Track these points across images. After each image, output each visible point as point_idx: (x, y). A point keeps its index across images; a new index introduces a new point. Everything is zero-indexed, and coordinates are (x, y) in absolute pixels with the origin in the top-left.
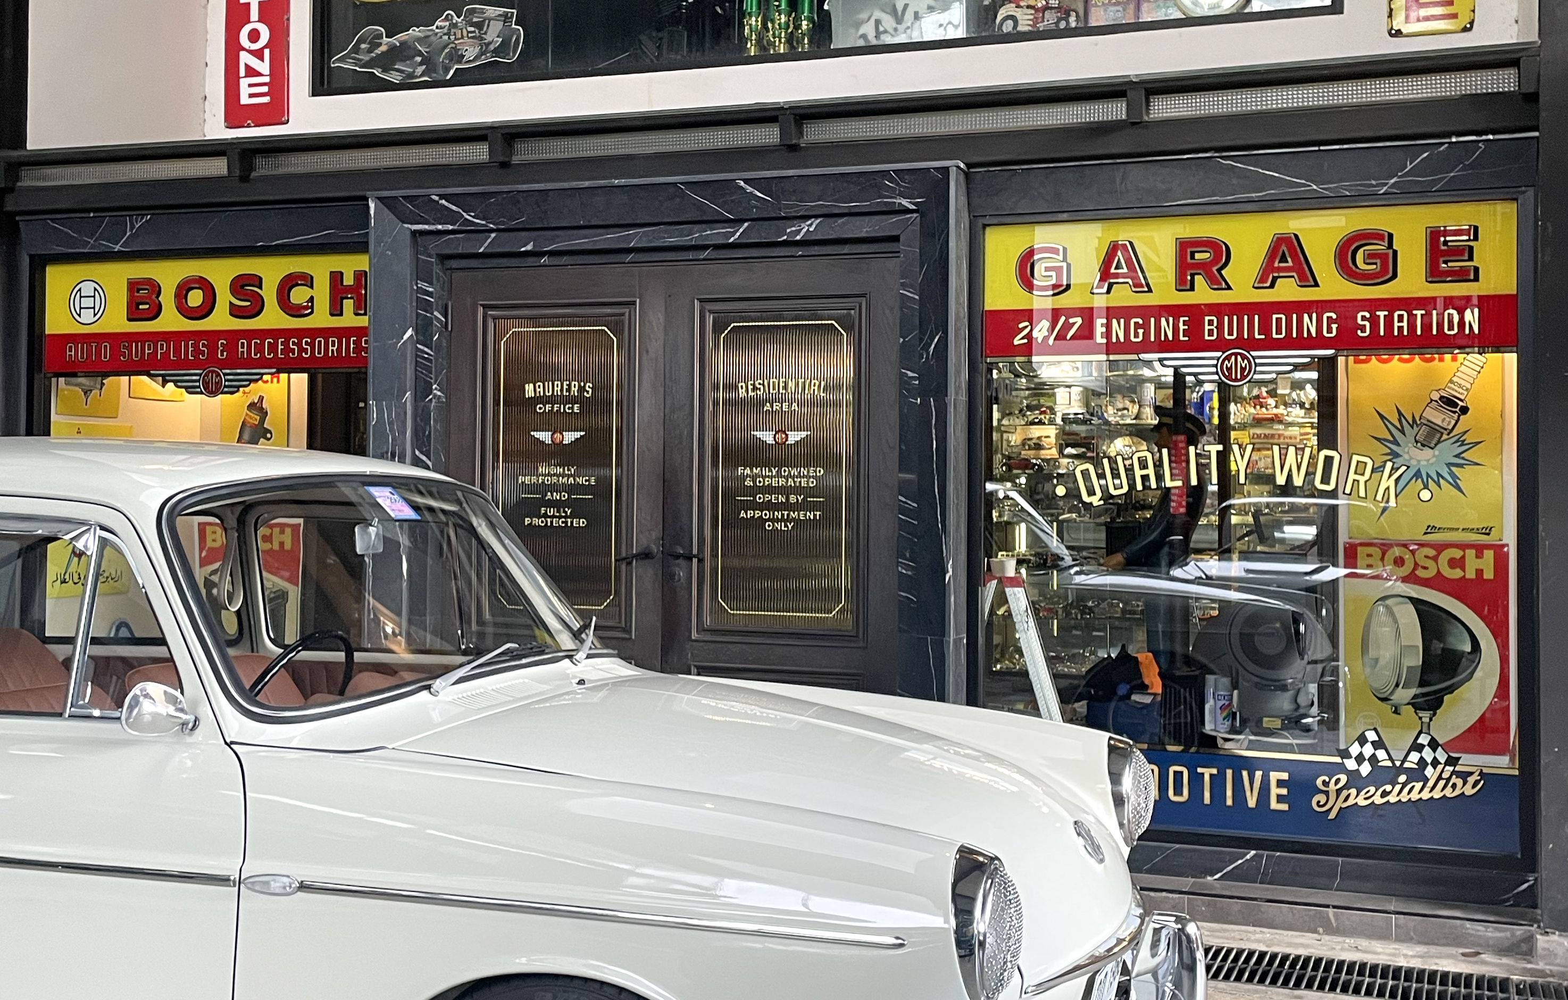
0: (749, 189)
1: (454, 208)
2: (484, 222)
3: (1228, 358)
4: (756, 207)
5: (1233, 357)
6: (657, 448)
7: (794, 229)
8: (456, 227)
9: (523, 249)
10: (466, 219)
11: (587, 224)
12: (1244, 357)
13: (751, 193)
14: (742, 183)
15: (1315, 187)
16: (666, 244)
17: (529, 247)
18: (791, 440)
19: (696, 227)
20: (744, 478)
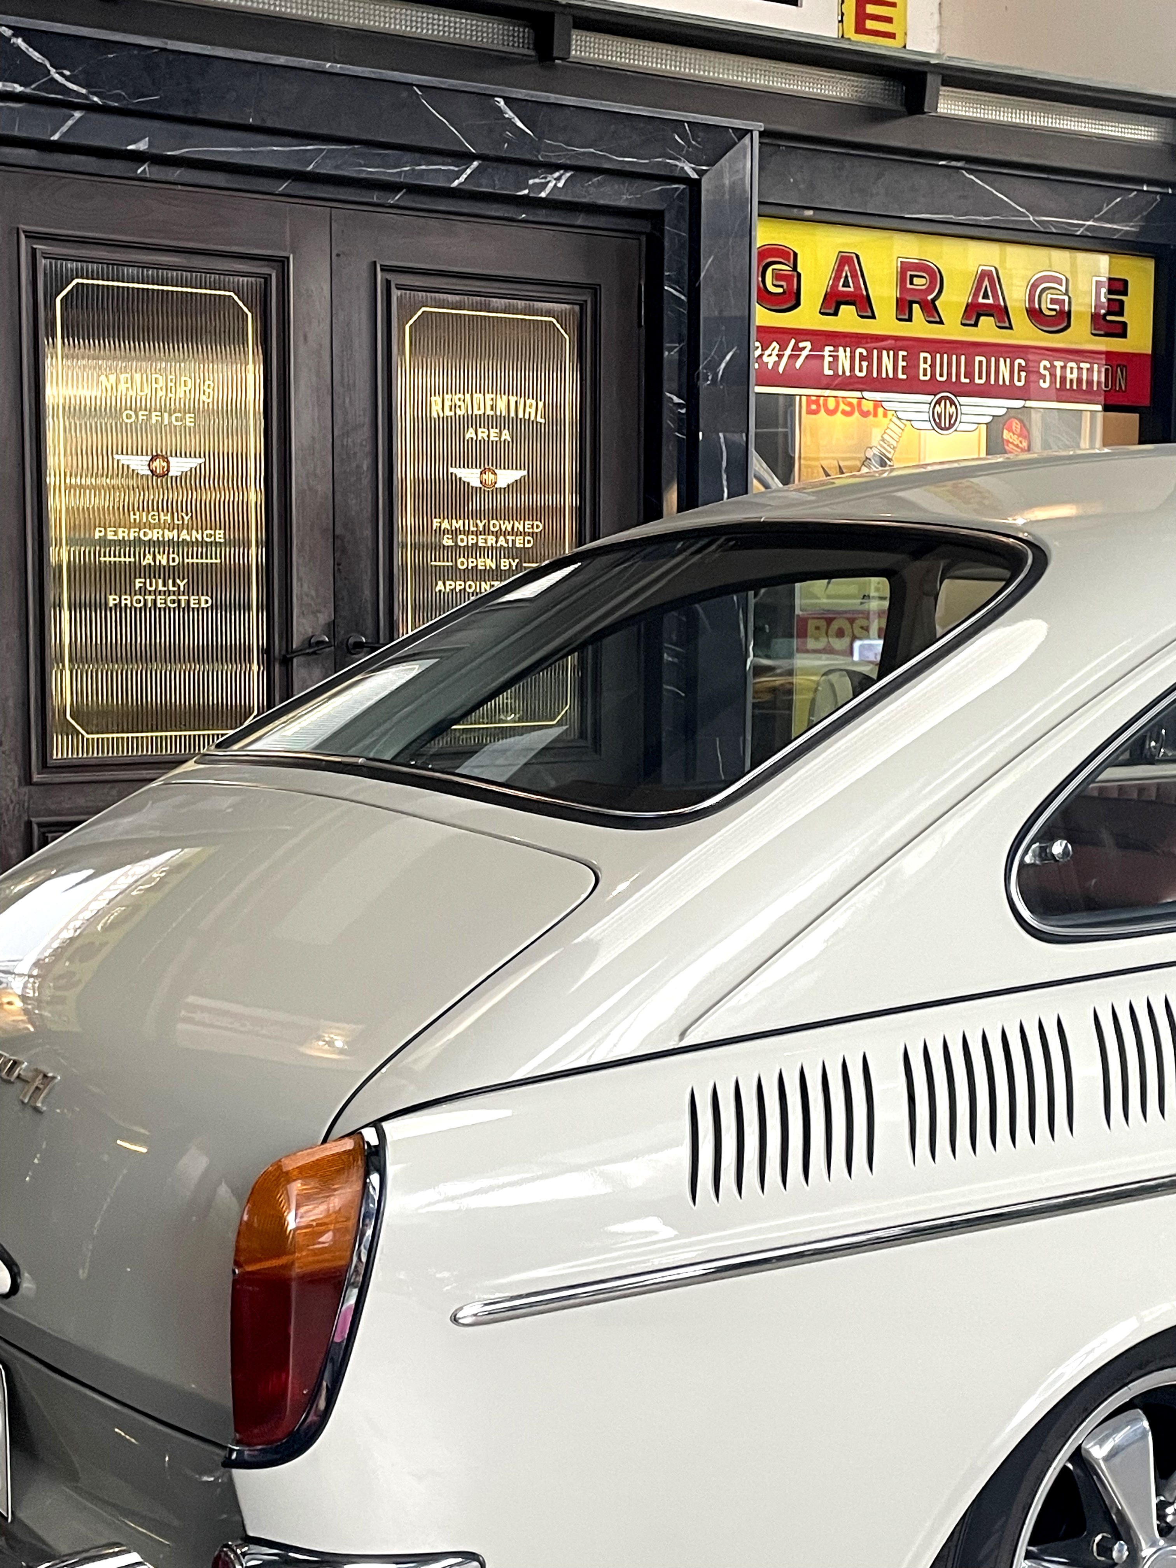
0: (509, 114)
1: (36, 55)
2: (84, 91)
3: (938, 402)
4: (508, 141)
5: (943, 402)
6: (324, 487)
7: (537, 181)
8: (28, 90)
9: (130, 147)
10: (53, 80)
11: (258, 123)
12: (952, 403)
13: (509, 119)
14: (502, 103)
15: (1031, 219)
16: (363, 175)
17: (142, 146)
18: (502, 483)
19: (408, 156)
20: (441, 532)
